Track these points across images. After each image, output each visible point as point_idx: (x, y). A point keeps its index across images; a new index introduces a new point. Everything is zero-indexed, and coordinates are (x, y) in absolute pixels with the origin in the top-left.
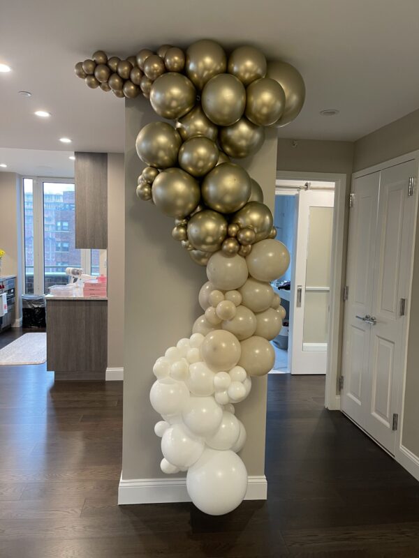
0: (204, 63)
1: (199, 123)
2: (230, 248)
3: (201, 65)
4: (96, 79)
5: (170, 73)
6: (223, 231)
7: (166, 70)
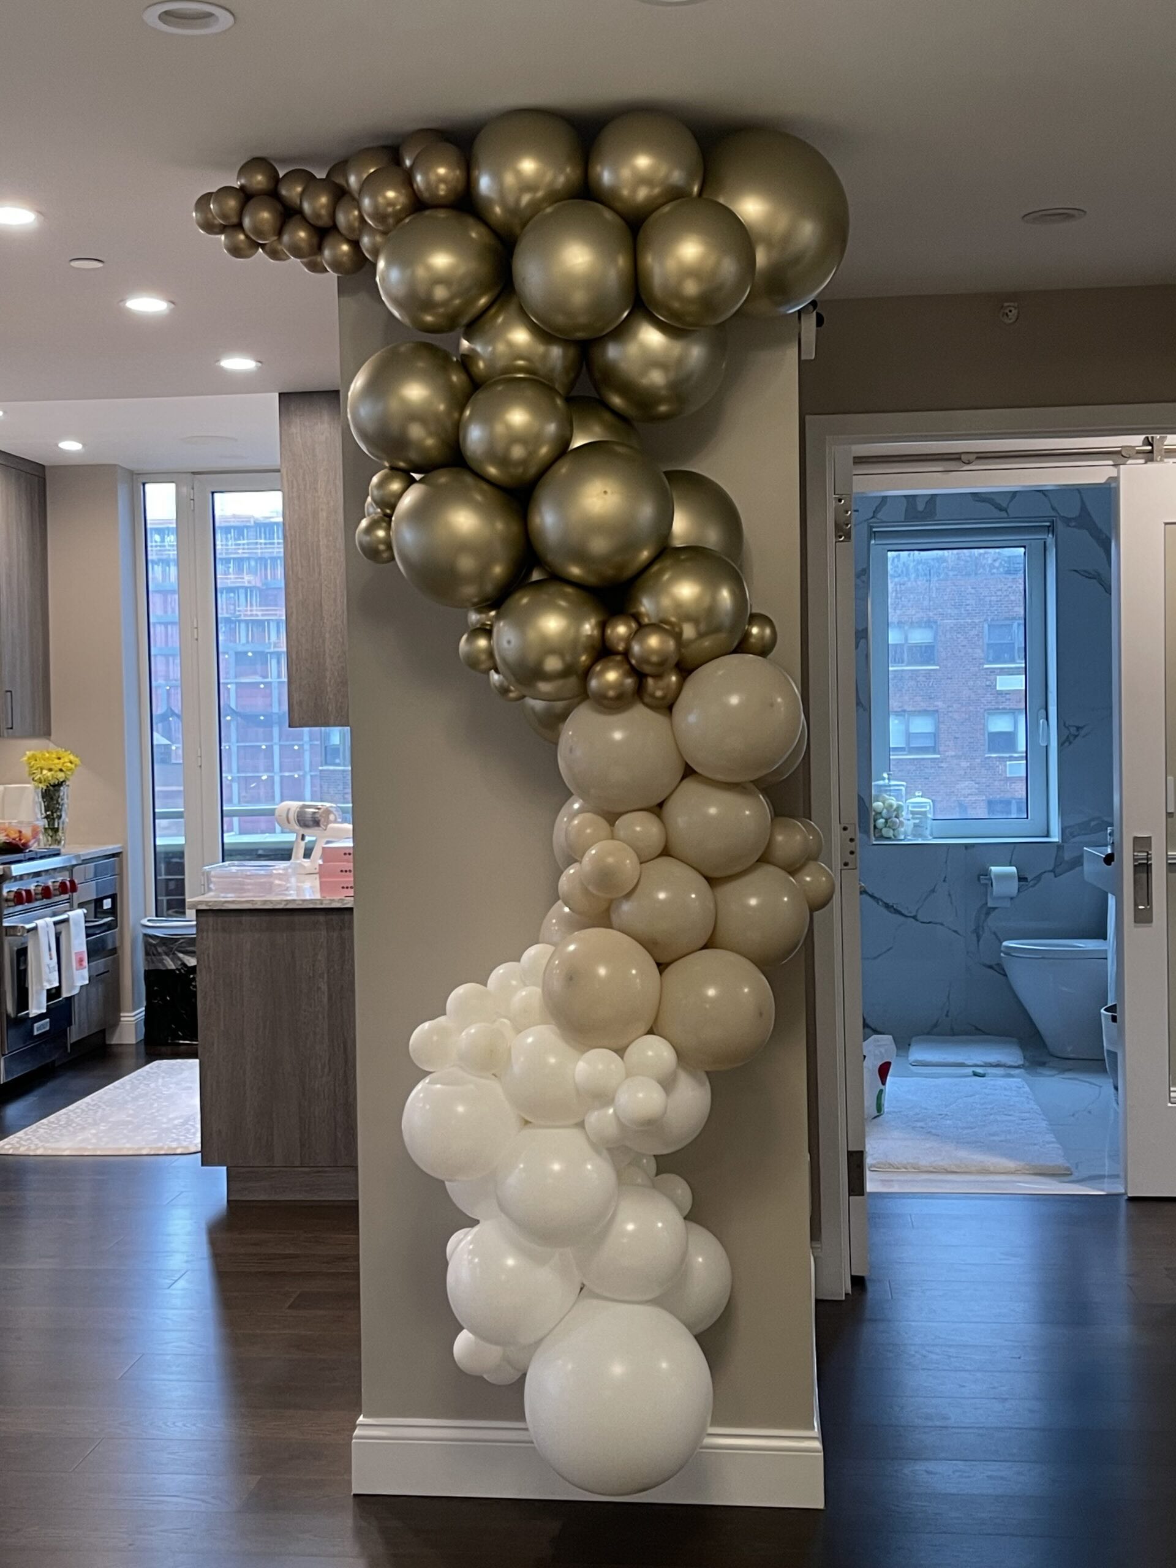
0: (518, 173)
1: (520, 336)
2: (610, 686)
3: (509, 179)
4: (247, 236)
5: (427, 213)
6: (590, 637)
7: (418, 204)
